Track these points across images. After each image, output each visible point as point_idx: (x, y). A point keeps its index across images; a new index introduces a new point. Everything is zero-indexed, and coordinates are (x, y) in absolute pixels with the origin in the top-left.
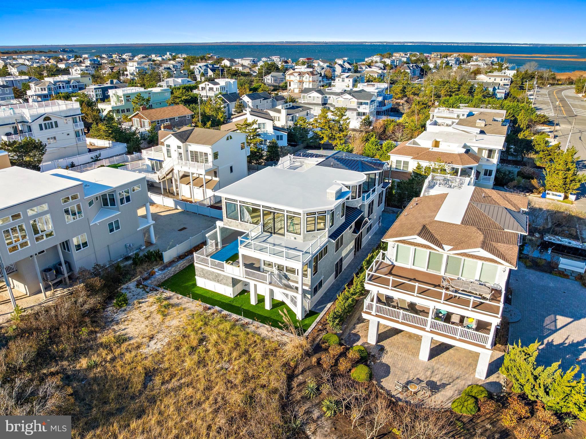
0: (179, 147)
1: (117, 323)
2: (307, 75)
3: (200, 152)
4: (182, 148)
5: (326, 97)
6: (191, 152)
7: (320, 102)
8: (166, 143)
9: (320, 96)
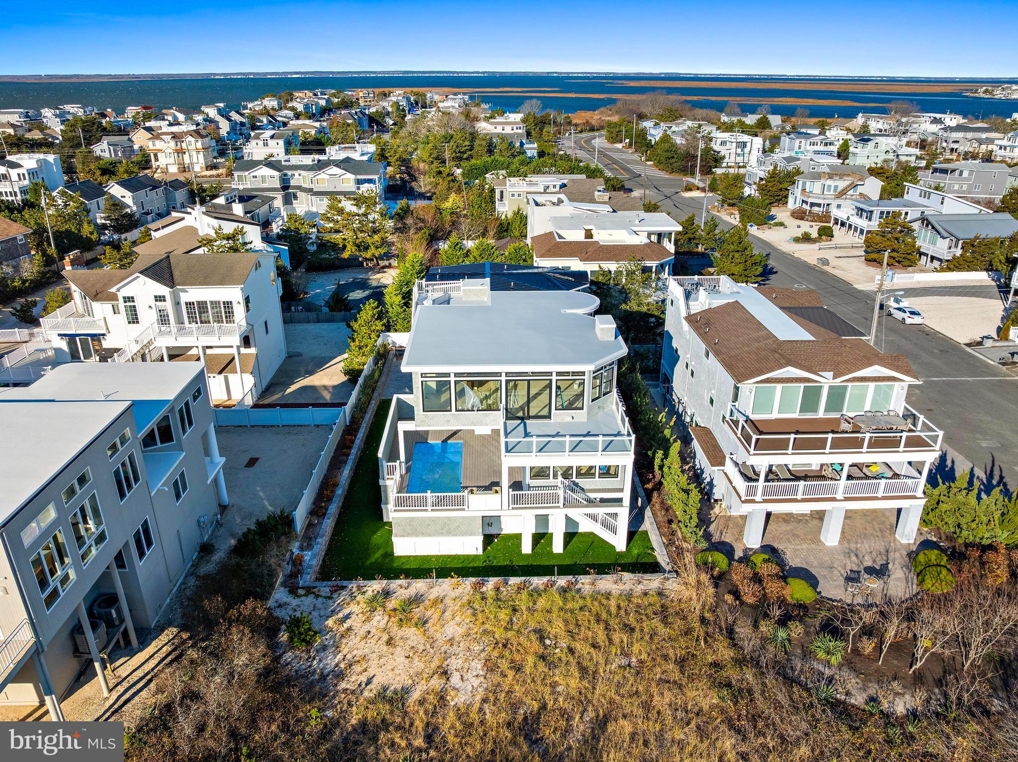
0: (160, 298)
1: (340, 675)
2: (190, 138)
3: (212, 302)
4: (168, 298)
5: (286, 175)
6: (189, 304)
7: (278, 185)
8: (121, 295)
9: (276, 173)
